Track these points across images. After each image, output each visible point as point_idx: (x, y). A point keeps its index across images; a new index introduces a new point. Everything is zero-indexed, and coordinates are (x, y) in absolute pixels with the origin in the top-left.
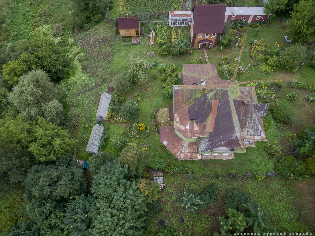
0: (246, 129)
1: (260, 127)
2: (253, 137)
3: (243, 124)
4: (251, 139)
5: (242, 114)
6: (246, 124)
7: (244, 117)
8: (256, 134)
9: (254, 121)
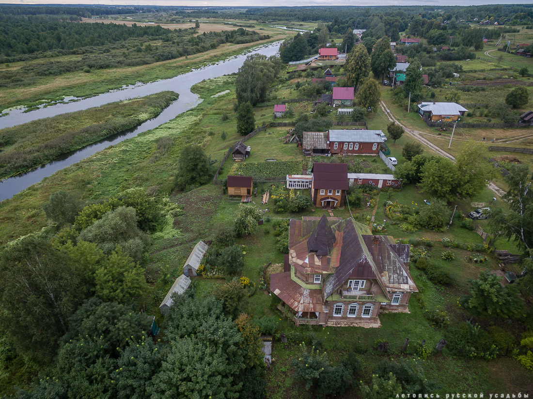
0: (386, 272)
1: (404, 271)
2: (398, 285)
3: (380, 266)
4: (396, 288)
5: (376, 253)
6: (384, 266)
7: (380, 257)
8: (401, 281)
9: (395, 263)
